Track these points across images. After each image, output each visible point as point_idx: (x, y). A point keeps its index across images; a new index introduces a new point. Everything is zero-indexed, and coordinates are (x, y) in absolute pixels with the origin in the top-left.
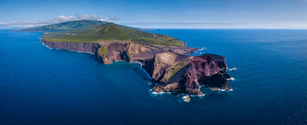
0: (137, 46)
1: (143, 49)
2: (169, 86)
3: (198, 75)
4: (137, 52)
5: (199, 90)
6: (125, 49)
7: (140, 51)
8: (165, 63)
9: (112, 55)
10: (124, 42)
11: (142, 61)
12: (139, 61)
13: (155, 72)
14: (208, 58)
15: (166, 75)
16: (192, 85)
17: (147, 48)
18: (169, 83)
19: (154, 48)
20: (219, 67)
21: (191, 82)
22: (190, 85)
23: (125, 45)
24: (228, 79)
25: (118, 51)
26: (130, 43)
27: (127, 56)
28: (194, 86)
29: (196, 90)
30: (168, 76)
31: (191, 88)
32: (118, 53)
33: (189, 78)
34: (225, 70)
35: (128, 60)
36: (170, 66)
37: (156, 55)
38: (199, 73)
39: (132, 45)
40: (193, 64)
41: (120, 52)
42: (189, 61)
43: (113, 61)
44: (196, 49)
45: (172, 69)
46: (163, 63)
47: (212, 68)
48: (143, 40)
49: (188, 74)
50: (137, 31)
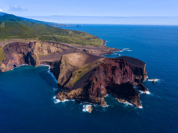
0: (45, 45)
1: (53, 49)
2: (73, 92)
3: (106, 81)
4: (46, 52)
5: (103, 99)
6: (30, 50)
7: (49, 51)
8: (72, 65)
9: (12, 58)
10: (28, 41)
11: (50, 63)
12: (48, 63)
13: (61, 76)
14: (122, 61)
15: (71, 79)
16: (96, 93)
17: (57, 47)
18: (73, 89)
19: (66, 48)
20: (134, 74)
21: (95, 89)
22: (94, 92)
23: (30, 45)
24: (142, 92)
25: (21, 53)
26: (35, 42)
27: (32, 58)
28: (98, 94)
29: (99, 98)
30: (73, 80)
31: (94, 95)
32: (21, 55)
33: (94, 84)
34: (143, 79)
35: (33, 63)
36: (78, 69)
37: (63, 56)
38: (108, 79)
39: (38, 44)
40: (101, 67)
41: (24, 54)
42: (99, 63)
43: (15, 66)
44: (116, 50)
45: (80, 72)
46: (71, 65)
47: (124, 74)
48: (54, 38)
49: (94, 79)
50: (49, 27)
